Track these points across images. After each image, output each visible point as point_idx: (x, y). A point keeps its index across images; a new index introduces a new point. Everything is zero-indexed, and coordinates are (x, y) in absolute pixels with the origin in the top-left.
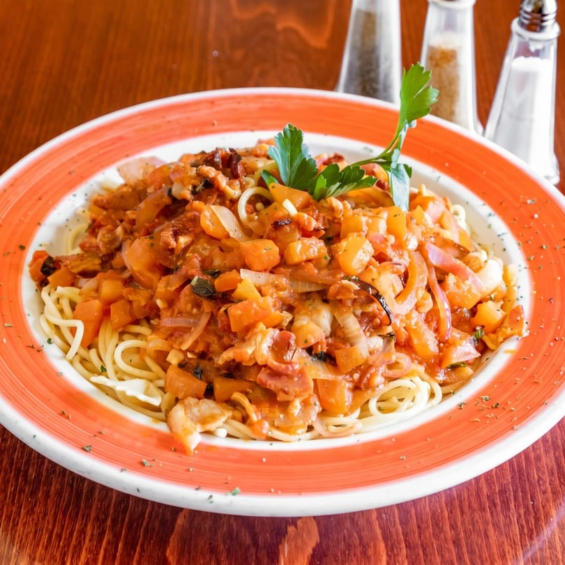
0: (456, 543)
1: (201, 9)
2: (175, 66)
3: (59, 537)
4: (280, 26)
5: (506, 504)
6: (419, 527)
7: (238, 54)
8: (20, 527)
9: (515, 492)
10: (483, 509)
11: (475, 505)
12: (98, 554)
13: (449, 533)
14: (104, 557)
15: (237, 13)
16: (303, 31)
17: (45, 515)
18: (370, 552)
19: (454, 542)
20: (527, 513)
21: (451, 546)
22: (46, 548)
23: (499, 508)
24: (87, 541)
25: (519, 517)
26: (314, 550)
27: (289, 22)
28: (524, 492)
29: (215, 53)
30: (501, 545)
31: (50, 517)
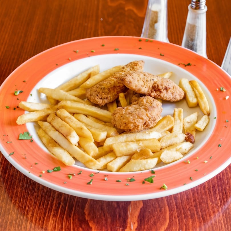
0: (196, 206)
1: (96, 3)
2: (86, 24)
3: (43, 205)
4: (126, 9)
5: (215, 191)
6: (181, 200)
7: (110, 20)
8: (28, 201)
9: (218, 187)
10: (206, 194)
11: (203, 192)
12: (58, 211)
13: (193, 203)
14: (61, 212)
15: (110, 4)
16: (135, 10)
17: (38, 196)
18: (163, 210)
19: (195, 206)
20: (223, 194)
21: (194, 208)
22: (39, 209)
23: (212, 193)
24: (54, 206)
25: (220, 196)
26: (141, 209)
27: (129, 7)
28: (222, 187)
29: (102, 19)
30: (213, 208)
31: (40, 197)
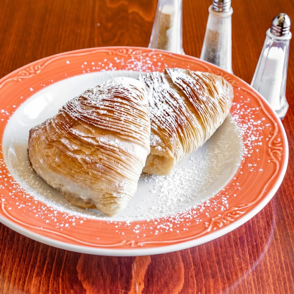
0: (219, 263)
1: (91, 3)
2: (79, 31)
3: (24, 260)
4: (130, 11)
5: (242, 243)
6: (200, 256)
7: (110, 25)
8: (5, 256)
9: (247, 238)
10: (231, 246)
11: (227, 244)
12: (44, 268)
13: (215, 258)
14: (46, 270)
15: (109, 5)
16: (141, 13)
17: (17, 250)
18: (176, 267)
19: (217, 262)
20: (253, 247)
21: (216, 265)
22: (18, 266)
23: (239, 245)
24: (38, 262)
25: (249, 249)
26: (149, 266)
27: (134, 9)
28: (251, 238)
29: (98, 24)
30: (240, 264)
31: (20, 250)
